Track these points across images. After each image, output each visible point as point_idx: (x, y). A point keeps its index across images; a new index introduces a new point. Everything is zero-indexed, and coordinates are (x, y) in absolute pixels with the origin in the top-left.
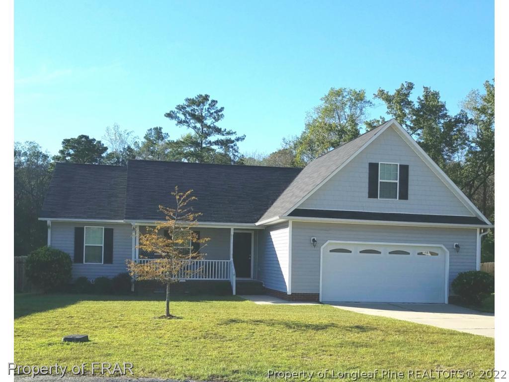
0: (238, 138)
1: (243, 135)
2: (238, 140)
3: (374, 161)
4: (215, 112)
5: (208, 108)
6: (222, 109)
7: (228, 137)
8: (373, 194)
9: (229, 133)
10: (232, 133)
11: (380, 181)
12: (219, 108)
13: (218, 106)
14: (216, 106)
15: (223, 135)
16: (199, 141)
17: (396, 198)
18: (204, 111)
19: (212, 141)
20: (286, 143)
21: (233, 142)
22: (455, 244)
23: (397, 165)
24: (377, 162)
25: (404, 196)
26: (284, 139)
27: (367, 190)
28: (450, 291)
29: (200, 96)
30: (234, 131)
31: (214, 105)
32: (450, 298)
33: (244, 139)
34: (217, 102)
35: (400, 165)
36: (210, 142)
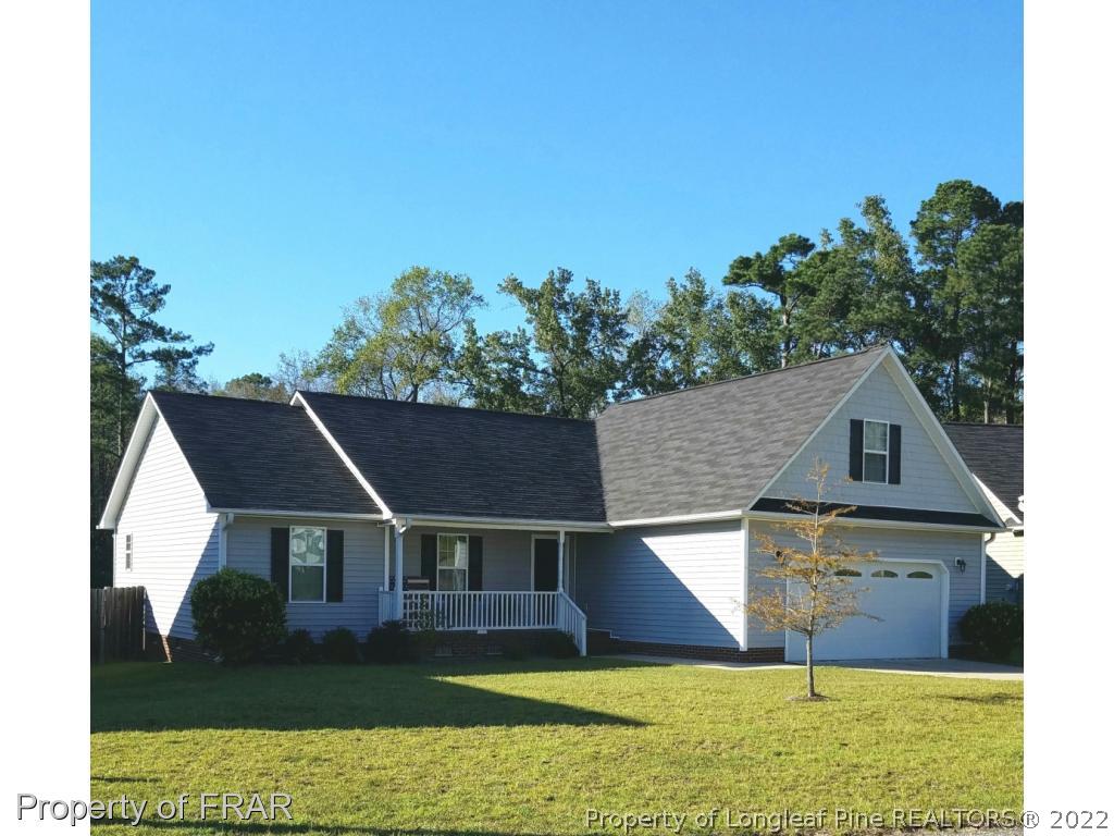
0: (200, 348)
1: (208, 343)
2: (200, 351)
3: (857, 417)
4: (151, 294)
5: (138, 285)
6: (166, 290)
7: (179, 346)
8: (856, 474)
9: (177, 338)
10: (184, 339)
11: (865, 451)
12: (160, 287)
13: (158, 282)
14: (154, 280)
15: (165, 340)
16: (119, 348)
17: (884, 481)
18: (128, 289)
19: (146, 351)
20: (288, 364)
21: (188, 355)
22: (957, 559)
23: (886, 425)
24: (860, 419)
25: (895, 479)
26: (282, 356)
27: (847, 467)
28: (950, 636)
29: (121, 260)
30: (186, 335)
31: (148, 280)
32: (950, 649)
33: (211, 351)
34: (153, 273)
35: (891, 426)
36: (143, 352)
